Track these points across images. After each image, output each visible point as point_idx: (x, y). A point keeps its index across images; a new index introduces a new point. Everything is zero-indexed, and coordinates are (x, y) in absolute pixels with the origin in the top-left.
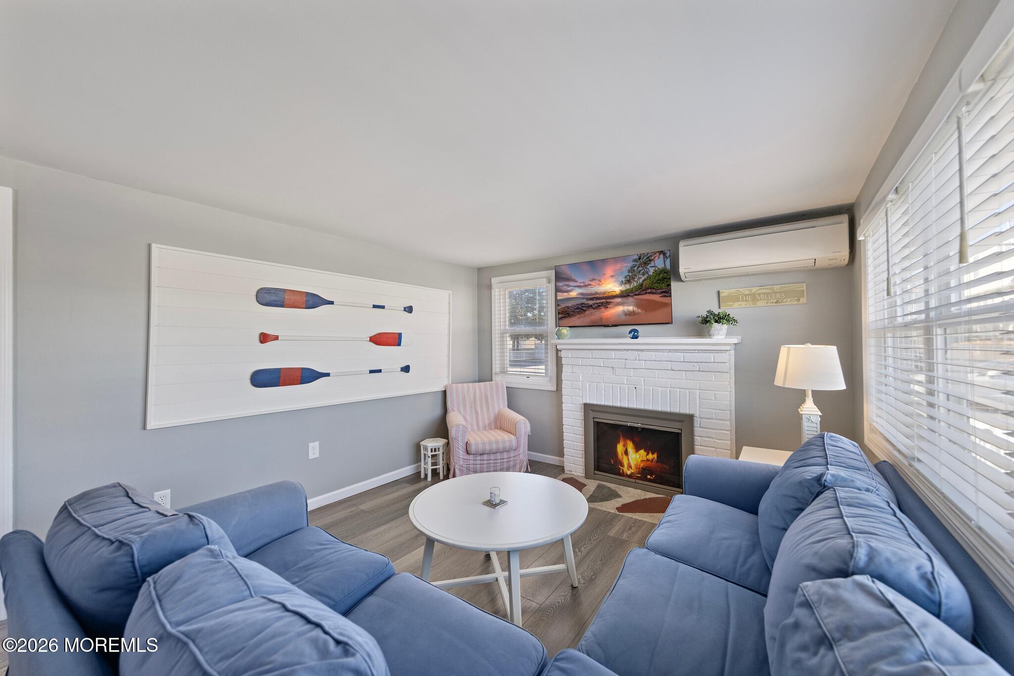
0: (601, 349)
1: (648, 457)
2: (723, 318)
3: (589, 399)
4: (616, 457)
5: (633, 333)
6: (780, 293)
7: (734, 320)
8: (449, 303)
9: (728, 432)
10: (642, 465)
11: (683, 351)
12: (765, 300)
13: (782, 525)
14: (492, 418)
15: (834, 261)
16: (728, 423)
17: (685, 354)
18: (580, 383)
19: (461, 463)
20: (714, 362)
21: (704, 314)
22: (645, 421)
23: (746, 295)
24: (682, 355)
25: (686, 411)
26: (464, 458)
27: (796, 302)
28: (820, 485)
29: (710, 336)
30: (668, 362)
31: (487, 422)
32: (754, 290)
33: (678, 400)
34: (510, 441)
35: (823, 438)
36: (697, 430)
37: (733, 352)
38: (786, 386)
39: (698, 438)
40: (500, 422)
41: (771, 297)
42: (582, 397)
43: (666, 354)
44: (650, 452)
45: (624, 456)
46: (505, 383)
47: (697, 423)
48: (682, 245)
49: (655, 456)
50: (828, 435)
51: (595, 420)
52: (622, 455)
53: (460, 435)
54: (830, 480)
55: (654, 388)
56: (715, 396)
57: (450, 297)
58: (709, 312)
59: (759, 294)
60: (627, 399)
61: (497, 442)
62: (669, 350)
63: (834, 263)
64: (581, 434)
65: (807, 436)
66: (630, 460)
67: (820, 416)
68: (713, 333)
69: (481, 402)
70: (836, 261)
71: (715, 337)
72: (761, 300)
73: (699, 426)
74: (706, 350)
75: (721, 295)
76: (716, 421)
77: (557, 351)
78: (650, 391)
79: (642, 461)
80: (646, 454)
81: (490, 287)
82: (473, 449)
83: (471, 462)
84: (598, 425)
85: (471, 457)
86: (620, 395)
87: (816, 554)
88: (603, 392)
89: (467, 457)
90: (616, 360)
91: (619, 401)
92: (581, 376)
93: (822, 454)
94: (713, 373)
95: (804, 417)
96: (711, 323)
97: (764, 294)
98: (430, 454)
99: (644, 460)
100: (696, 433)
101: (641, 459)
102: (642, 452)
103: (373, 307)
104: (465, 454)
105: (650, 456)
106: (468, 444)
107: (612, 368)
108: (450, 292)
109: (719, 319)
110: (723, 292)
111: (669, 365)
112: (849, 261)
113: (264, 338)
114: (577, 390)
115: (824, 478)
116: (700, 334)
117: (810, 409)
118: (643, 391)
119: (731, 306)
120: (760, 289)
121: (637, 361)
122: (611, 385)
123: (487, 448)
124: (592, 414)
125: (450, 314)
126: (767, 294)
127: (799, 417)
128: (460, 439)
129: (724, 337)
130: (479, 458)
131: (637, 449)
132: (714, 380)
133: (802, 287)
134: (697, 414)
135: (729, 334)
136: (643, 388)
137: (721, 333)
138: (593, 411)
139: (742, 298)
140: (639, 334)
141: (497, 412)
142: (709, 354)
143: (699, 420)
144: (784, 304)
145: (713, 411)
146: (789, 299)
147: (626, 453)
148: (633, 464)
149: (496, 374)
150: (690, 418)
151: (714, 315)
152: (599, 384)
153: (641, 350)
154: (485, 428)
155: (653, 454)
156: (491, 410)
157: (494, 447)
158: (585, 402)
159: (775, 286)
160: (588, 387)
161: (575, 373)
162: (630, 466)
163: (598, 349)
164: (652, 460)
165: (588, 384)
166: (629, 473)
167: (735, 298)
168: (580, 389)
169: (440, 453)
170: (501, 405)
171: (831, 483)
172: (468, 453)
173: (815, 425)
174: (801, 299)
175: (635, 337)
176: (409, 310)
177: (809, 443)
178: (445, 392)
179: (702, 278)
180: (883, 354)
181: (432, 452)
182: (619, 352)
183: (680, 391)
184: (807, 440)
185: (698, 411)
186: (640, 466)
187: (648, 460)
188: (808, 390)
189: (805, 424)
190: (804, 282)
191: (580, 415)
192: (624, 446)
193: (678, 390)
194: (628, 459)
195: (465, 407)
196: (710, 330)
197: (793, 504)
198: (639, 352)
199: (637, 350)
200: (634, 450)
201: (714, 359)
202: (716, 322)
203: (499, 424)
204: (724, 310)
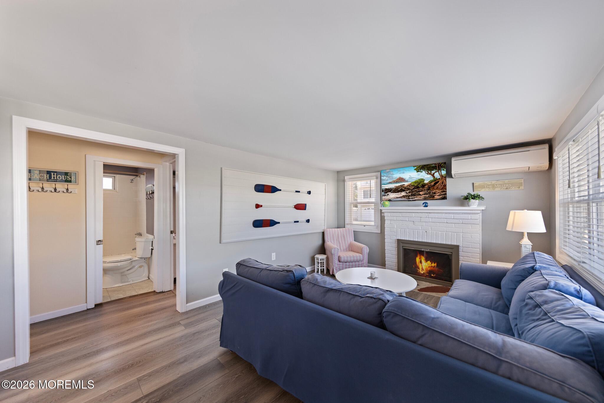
0: (407, 212)
1: (432, 265)
2: (476, 197)
3: (400, 237)
4: (416, 265)
5: (425, 204)
6: (509, 184)
7: (483, 198)
8: (325, 189)
9: (478, 254)
10: (429, 269)
11: (453, 213)
12: (500, 187)
13: (514, 287)
14: (347, 246)
15: (540, 168)
16: (479, 250)
17: (454, 215)
18: (395, 229)
19: (336, 266)
20: (471, 219)
21: (465, 194)
22: (431, 248)
23: (489, 185)
24: (453, 216)
25: (455, 243)
26: (338, 263)
27: (517, 189)
28: (534, 270)
29: (469, 206)
30: (444, 219)
31: (345, 247)
32: (493, 182)
33: (450, 238)
34: (360, 257)
35: (534, 254)
36: (461, 253)
37: (481, 214)
38: (513, 231)
39: (461, 257)
40: (351, 247)
41: (503, 186)
42: (396, 236)
43: (444, 215)
44: (433, 263)
45: (420, 264)
46: (353, 229)
47: (461, 249)
48: (453, 160)
49: (436, 264)
50: (537, 253)
51: (403, 247)
52: (419, 263)
53: (336, 252)
54: (538, 268)
55: (437, 232)
56: (471, 236)
57: (325, 186)
58: (468, 194)
59: (496, 185)
60: (421, 237)
61: (354, 257)
62: (446, 213)
63: (540, 169)
64: (396, 254)
65: (524, 253)
66: (423, 266)
67: (532, 245)
68: (471, 204)
69: (341, 238)
70: (541, 168)
71: (472, 206)
72: (497, 187)
73: (462, 251)
74: (467, 213)
75: (474, 185)
76: (471, 249)
77: (381, 213)
78: (434, 233)
79: (429, 267)
80: (431, 263)
81: (344, 181)
82: (342, 260)
83: (341, 266)
84: (405, 250)
85: (341, 263)
86: (417, 235)
87: (533, 287)
88: (408, 233)
89: (339, 263)
90: (415, 218)
91: (417, 238)
92: (395, 226)
93: (534, 260)
94: (470, 225)
95: (523, 246)
96: (469, 199)
97: (499, 184)
98: (320, 262)
99: (430, 267)
100: (460, 255)
101: (428, 266)
102: (429, 262)
103: (296, 192)
104: (338, 262)
105: (433, 265)
106: (340, 257)
107: (413, 222)
108: (326, 184)
109: (474, 197)
110: (475, 184)
111: (445, 221)
112: (549, 168)
113: (258, 206)
114: (393, 233)
115: (535, 267)
116: (462, 205)
117: (526, 242)
118: (430, 233)
119: (480, 190)
120: (497, 182)
121: (428, 218)
122: (412, 230)
123: (349, 259)
124: (402, 245)
125: (325, 194)
126: (501, 184)
127: (520, 246)
128: (336, 255)
129: (476, 206)
130: (345, 264)
131: (426, 260)
132: (470, 228)
133: (521, 181)
134: (461, 245)
135: (479, 205)
136: (430, 232)
137: (475, 204)
138: (402, 243)
139: (487, 186)
140: (428, 205)
141: (349, 242)
142: (468, 215)
143: (462, 248)
144: (511, 189)
145: (470, 243)
146: (513, 187)
147: (421, 262)
148: (424, 268)
149: (347, 224)
150: (457, 247)
151: (472, 195)
152: (405, 230)
153: (430, 213)
154: (344, 250)
155: (434, 263)
156: (346, 242)
157: (352, 259)
158: (397, 238)
159: (506, 181)
160: (399, 231)
161: (392, 224)
162: (423, 269)
163: (405, 212)
164: (434, 267)
165: (399, 230)
166: (422, 272)
167: (482, 187)
168: (395, 232)
169: (325, 261)
170: (351, 239)
171: (539, 269)
172: (339, 261)
173: (529, 250)
174: (521, 187)
175: (426, 206)
176: (309, 193)
177: (526, 256)
178: (323, 233)
179: (464, 176)
180: (567, 215)
181: (321, 260)
182: (417, 214)
183: (451, 234)
184: (524, 255)
185: (461, 244)
186: (428, 269)
187: (432, 267)
188: (525, 232)
189: (523, 249)
190: (522, 178)
191: (395, 245)
192: (420, 258)
193: (450, 233)
194: (422, 265)
195: (334, 240)
196: (469, 203)
197: (520, 278)
198: (428, 214)
199: (427, 213)
200: (425, 261)
201: (471, 217)
202: (472, 198)
203: (351, 248)
204: (476, 193)
